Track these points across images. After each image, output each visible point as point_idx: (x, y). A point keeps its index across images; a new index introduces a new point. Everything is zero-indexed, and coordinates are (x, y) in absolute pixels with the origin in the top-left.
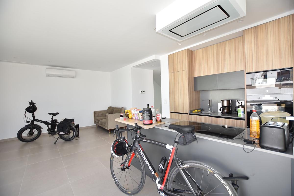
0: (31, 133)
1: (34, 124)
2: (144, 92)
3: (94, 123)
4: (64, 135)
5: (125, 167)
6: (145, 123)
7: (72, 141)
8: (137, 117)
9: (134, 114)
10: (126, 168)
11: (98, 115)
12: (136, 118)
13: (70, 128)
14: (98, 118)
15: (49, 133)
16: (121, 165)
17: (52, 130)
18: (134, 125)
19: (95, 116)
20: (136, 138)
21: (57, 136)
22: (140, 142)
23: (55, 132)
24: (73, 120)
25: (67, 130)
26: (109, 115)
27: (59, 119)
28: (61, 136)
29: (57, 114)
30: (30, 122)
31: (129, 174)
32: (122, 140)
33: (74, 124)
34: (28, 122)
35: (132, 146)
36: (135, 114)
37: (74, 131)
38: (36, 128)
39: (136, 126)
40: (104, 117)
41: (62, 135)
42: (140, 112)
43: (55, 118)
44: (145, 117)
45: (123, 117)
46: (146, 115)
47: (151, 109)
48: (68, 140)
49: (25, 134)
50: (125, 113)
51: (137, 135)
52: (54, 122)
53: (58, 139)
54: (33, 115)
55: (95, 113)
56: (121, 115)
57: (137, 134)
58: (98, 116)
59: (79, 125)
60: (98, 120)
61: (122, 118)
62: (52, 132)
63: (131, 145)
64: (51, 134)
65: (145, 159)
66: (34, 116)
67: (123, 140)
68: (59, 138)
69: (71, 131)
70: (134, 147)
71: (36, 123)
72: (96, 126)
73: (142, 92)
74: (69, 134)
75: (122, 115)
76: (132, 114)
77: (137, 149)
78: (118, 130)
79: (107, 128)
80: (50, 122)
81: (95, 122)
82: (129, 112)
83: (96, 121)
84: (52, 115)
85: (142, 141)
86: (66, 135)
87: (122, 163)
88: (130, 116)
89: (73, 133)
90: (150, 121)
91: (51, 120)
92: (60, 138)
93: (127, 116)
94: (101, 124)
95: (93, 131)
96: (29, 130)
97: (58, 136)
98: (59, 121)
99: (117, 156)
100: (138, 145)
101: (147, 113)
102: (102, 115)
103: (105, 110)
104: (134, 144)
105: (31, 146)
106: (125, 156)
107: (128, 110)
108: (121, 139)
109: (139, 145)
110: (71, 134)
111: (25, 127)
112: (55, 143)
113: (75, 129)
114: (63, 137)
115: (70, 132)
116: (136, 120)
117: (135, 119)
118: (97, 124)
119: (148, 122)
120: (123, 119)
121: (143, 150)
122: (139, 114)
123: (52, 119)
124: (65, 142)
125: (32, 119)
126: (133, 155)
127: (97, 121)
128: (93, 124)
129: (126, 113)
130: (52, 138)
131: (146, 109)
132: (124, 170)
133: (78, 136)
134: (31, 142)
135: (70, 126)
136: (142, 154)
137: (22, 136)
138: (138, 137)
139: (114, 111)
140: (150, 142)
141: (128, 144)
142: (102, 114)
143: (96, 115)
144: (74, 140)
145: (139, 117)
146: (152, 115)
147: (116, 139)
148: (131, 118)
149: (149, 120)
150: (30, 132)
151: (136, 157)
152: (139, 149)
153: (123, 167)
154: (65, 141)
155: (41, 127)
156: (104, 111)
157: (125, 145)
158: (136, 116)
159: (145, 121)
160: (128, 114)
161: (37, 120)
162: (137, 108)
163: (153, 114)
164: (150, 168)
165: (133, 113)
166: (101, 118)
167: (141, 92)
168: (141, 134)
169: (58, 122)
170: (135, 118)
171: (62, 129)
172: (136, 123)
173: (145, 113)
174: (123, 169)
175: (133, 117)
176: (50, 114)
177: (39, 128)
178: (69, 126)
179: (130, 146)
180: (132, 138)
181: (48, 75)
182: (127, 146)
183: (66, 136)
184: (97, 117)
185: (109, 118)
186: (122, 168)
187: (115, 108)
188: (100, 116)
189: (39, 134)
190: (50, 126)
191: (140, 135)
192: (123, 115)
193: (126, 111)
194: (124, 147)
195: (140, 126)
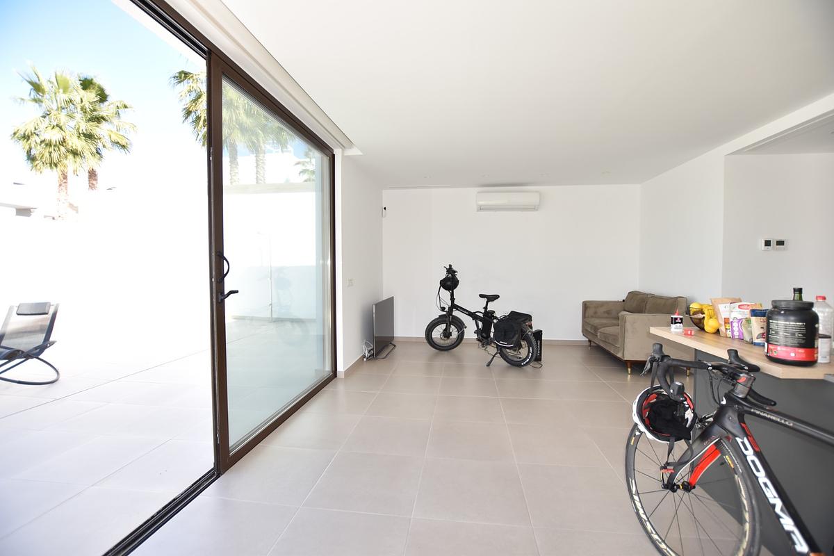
0: (447, 334)
1: (452, 315)
2: (780, 243)
3: (582, 334)
4: (508, 350)
5: (675, 481)
6: (775, 355)
7: (525, 367)
8: (739, 331)
9: (727, 321)
10: (678, 487)
11: (595, 313)
12: (736, 333)
13: (522, 336)
14: (596, 321)
15: (478, 340)
16: (664, 468)
17: (484, 335)
18: (726, 357)
19: (587, 315)
20: (729, 397)
21: (492, 349)
22: (747, 418)
23: (489, 339)
24: (528, 318)
25: (515, 339)
26: (630, 317)
27: (501, 309)
28: (501, 350)
29: (496, 297)
30: (447, 309)
31: (690, 508)
32: (671, 391)
33: (531, 327)
34: (443, 309)
35: (712, 424)
36: (731, 320)
37: (530, 345)
38: (455, 323)
39: (733, 359)
40: (615, 322)
41: (503, 350)
42: (755, 313)
43: (492, 306)
44: (777, 333)
45: (680, 323)
46: (786, 326)
47: (811, 305)
48: (516, 364)
49: (437, 333)
50: (692, 313)
51: (733, 390)
52: (488, 316)
53: (494, 356)
54: (452, 295)
55: (586, 306)
56: (674, 316)
57: (734, 385)
58: (595, 315)
59: (541, 331)
60: (596, 329)
61: (676, 329)
62: (483, 336)
63: (705, 418)
64: (481, 342)
65: (766, 485)
66: (452, 299)
67: (678, 394)
68: (496, 354)
69: (524, 343)
70: (717, 429)
71: (456, 313)
72: (588, 344)
73: (773, 243)
74: (519, 349)
75: (676, 319)
76: (717, 318)
77: (730, 437)
78: (662, 360)
79: (619, 355)
80: (481, 315)
81: (585, 332)
82: (706, 311)
83: (589, 329)
84: (486, 300)
85: (754, 414)
86: (512, 351)
87: (668, 464)
88: (710, 325)
89: (527, 348)
90: (801, 351)
91: (483, 311)
92: (498, 355)
93: (699, 324)
94: (603, 341)
95: (578, 355)
96: (444, 326)
97: (495, 350)
98: (499, 314)
99: (650, 436)
100: (737, 425)
101: (792, 318)
102: (606, 315)
103: (616, 300)
104: (718, 418)
105: (444, 360)
106: (681, 446)
107: (701, 305)
108: (670, 389)
109: (743, 428)
110: (524, 352)
111: (437, 319)
112: (488, 365)
113: (533, 340)
114: (505, 355)
115: (520, 347)
116: (736, 342)
117: (733, 338)
118: (591, 339)
119: (793, 355)
120: (681, 330)
121: (757, 449)
122: (748, 321)
123: (486, 308)
124: (508, 367)
125: (450, 303)
126: (711, 454)
127: (591, 328)
128: (579, 337)
129: (695, 313)
130: (482, 351)
131: (783, 305)
132: (674, 491)
133: (538, 359)
134: (446, 352)
135: (523, 332)
136: (753, 462)
137: (433, 337)
138: (740, 396)
139: (647, 307)
140: (795, 427)
141: (696, 411)
142: (608, 312)
143: (590, 312)
144: (528, 368)
145: (751, 333)
146: (816, 330)
147: (652, 384)
148: (714, 331)
149: (798, 347)
150: (444, 330)
151: (723, 463)
152: (739, 440)
153: (672, 477)
154: (509, 365)
155: (464, 325)
156: (615, 302)
157: (682, 410)
158: (736, 329)
159: (779, 348)
160: (701, 316)
161: (457, 308)
162: (742, 299)
163: (822, 328)
164: (788, 523)
165: (723, 317)
166: (604, 321)
167: (768, 243)
168: (751, 392)
169: (496, 318)
170: (729, 334)
171: (505, 335)
172: (736, 352)
173: (781, 318)
174: (670, 486)
175: (722, 329)
176: (482, 296)
177: (460, 326)
178: (519, 331)
179: (702, 420)
180: (714, 398)
181: (481, 209)
182: (689, 415)
183: (511, 353)
184: (593, 319)
185: (628, 326)
186: (666, 482)
187: (653, 296)
188: (601, 318)
189: (461, 337)
190: (480, 324)
191: (748, 394)
192: (681, 319)
193: (694, 307)
194: (680, 420)
195: (753, 361)
